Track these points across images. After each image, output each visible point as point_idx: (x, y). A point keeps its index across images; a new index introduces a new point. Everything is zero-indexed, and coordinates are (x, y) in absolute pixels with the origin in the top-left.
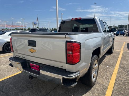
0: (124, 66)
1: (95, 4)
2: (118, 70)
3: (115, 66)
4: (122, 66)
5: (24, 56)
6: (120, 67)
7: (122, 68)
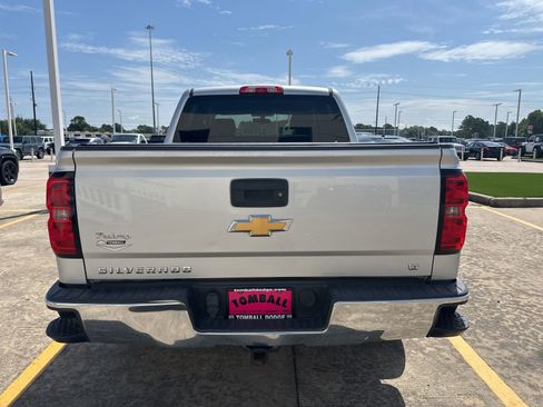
1: (149, 27)
5: (185, 264)
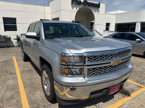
0: (11, 76)
2: (15, 70)
3: (20, 73)
4: (14, 76)
6: (15, 74)
7: (13, 74)
